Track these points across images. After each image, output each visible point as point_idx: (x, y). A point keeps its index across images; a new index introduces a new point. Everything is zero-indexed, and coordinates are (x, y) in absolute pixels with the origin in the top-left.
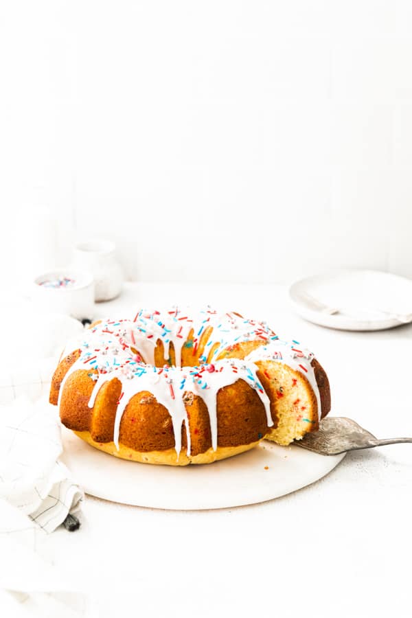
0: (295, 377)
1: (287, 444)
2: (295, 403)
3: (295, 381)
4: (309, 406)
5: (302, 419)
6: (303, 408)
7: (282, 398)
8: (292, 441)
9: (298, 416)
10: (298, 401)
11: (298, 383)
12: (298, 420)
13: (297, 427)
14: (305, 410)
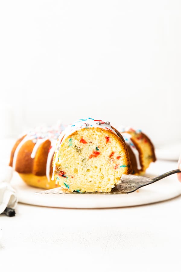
0: (107, 135)
1: (110, 190)
2: (111, 156)
3: (108, 138)
4: (123, 154)
5: (119, 166)
6: (118, 158)
7: (99, 156)
8: (114, 186)
9: (115, 165)
10: (113, 153)
11: (110, 139)
12: (115, 168)
13: (116, 175)
14: (121, 159)
